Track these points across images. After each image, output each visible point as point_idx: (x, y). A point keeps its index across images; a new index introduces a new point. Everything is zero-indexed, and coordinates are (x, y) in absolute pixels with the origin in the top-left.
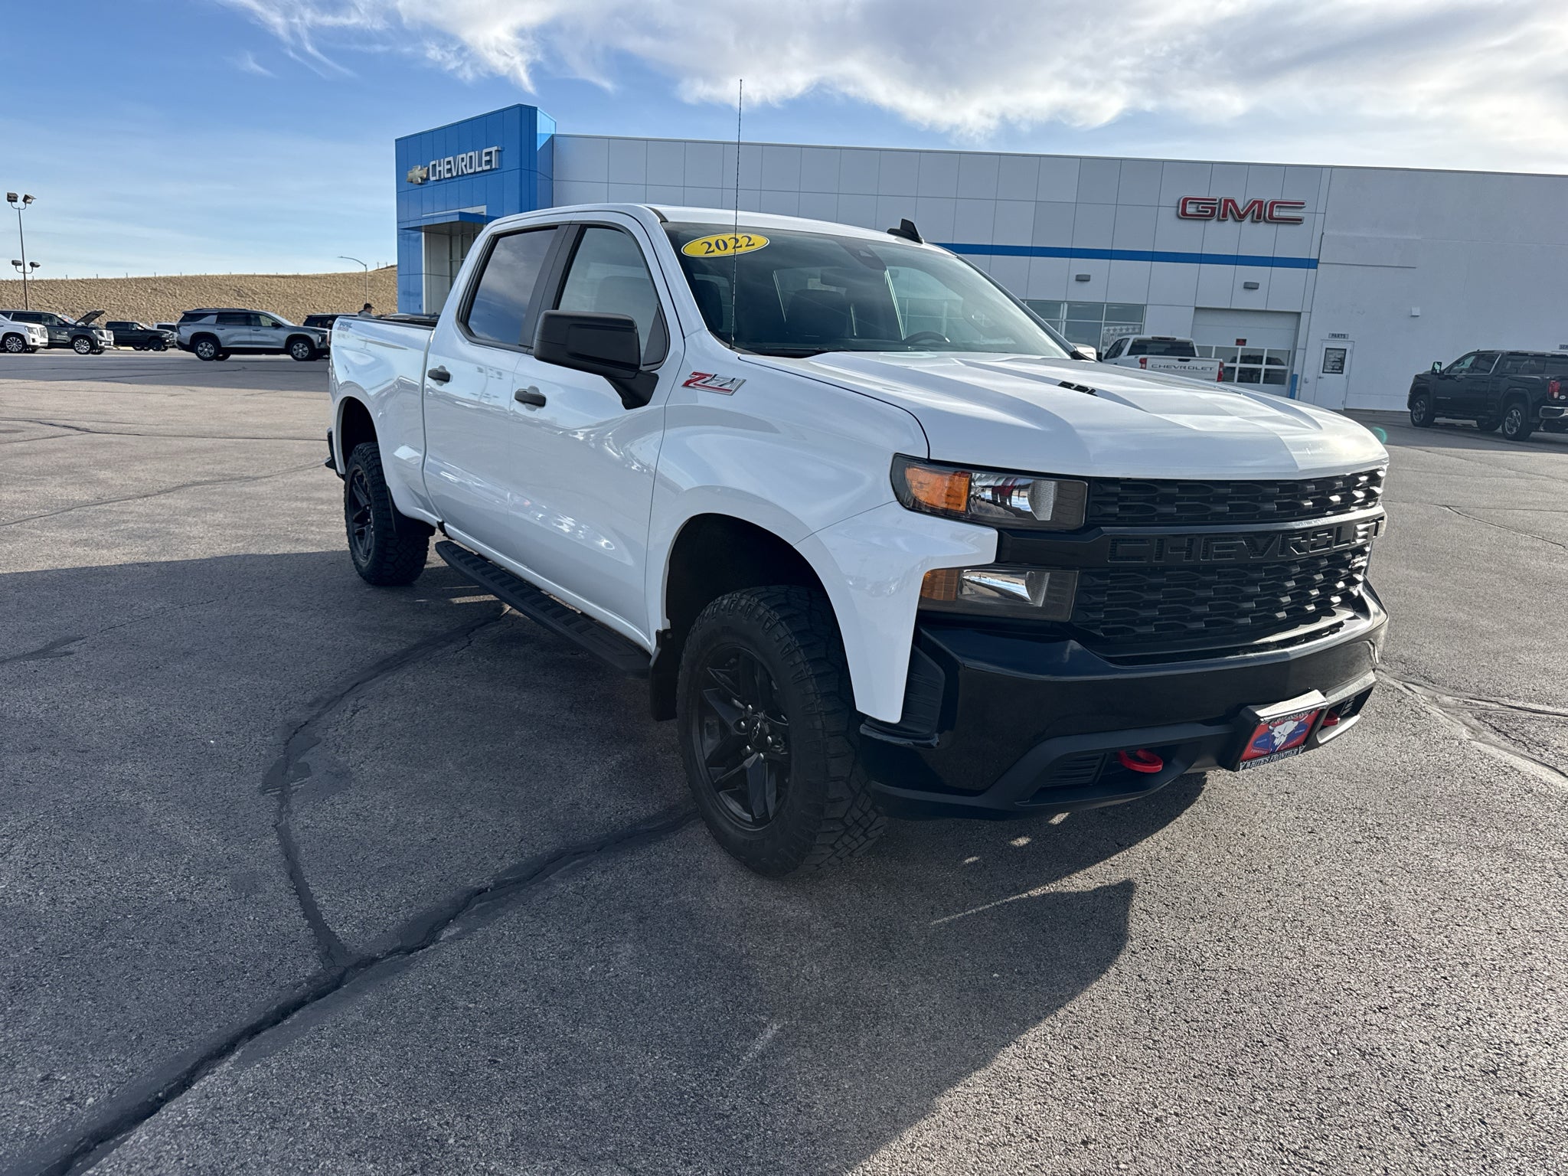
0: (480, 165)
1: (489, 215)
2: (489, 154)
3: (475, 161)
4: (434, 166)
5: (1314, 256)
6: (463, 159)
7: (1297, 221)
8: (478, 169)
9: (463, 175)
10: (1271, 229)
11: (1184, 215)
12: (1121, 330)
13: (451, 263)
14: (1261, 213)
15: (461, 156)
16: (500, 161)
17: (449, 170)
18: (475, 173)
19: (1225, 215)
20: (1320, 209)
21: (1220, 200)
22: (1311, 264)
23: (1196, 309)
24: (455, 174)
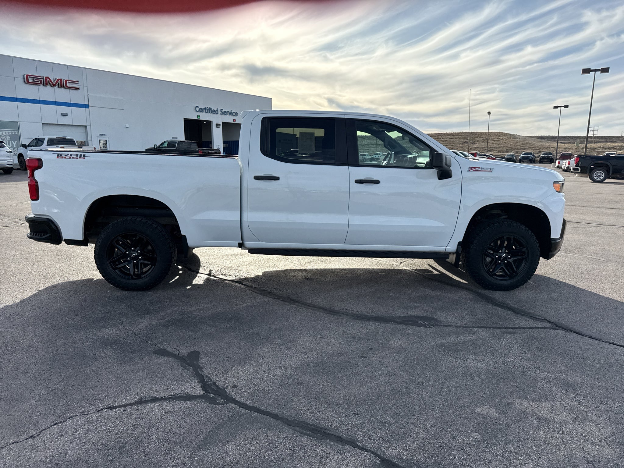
5: (87, 103)
7: (77, 89)
10: (68, 91)
11: (28, 82)
12: (9, 133)
14: (61, 84)
19: (47, 84)
20: (85, 85)
21: (43, 77)
22: (87, 106)
23: (43, 124)
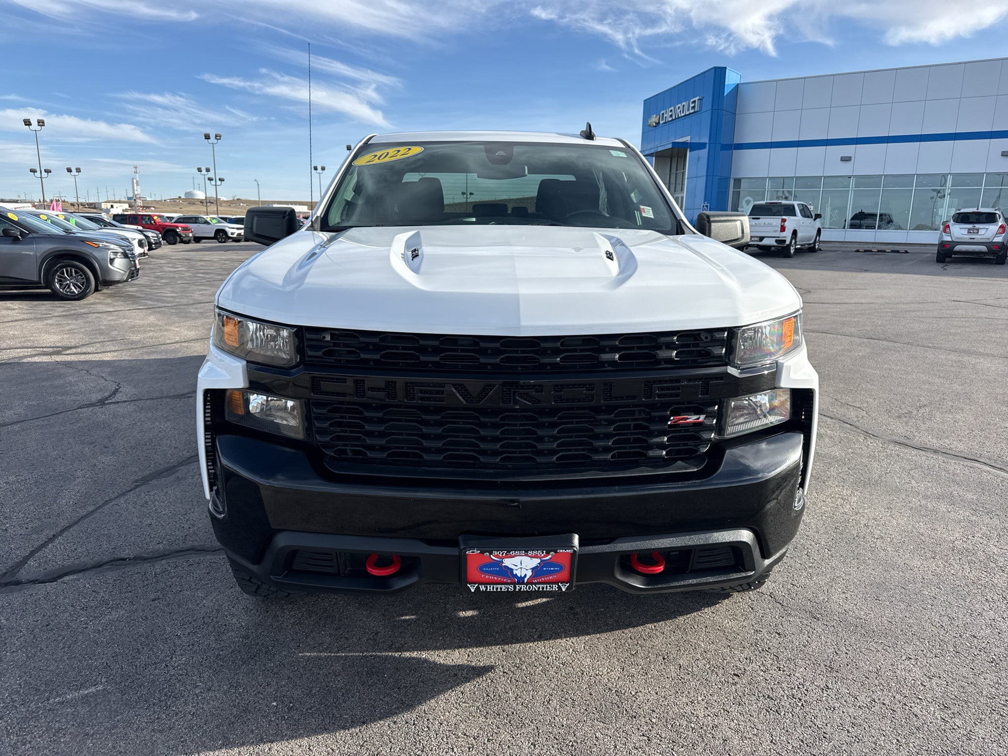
0: (688, 110)
1: (692, 142)
2: (694, 102)
3: (686, 108)
4: (663, 114)
6: (679, 107)
8: (687, 113)
9: (679, 118)
13: (670, 175)
15: (678, 106)
16: (701, 106)
17: (671, 116)
18: (685, 115)
24: (674, 118)
